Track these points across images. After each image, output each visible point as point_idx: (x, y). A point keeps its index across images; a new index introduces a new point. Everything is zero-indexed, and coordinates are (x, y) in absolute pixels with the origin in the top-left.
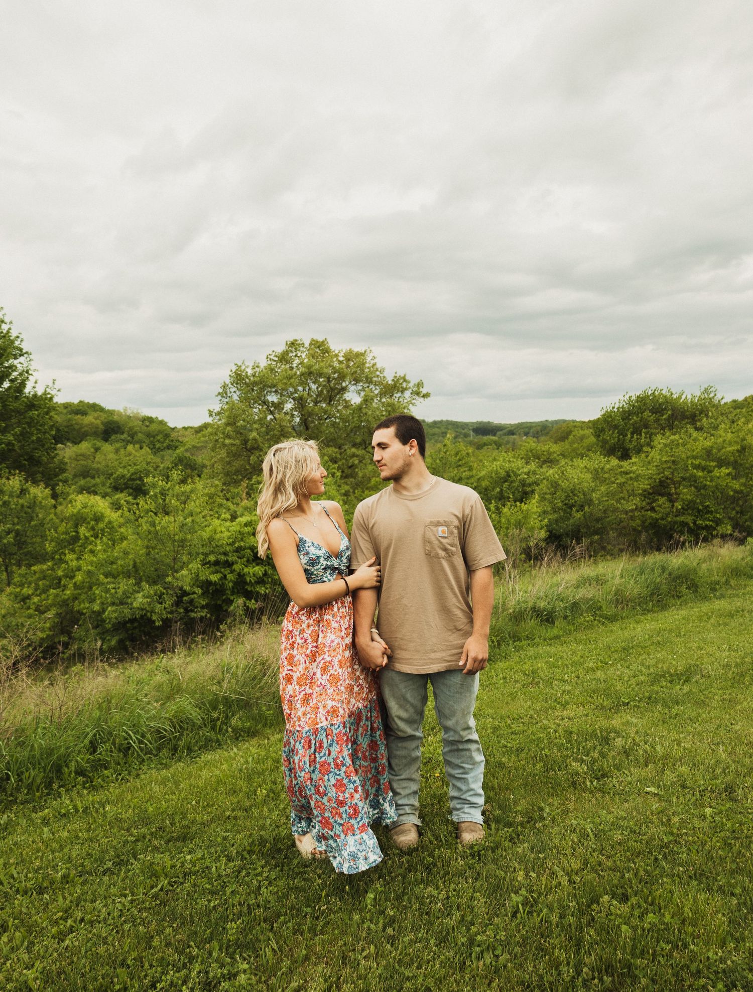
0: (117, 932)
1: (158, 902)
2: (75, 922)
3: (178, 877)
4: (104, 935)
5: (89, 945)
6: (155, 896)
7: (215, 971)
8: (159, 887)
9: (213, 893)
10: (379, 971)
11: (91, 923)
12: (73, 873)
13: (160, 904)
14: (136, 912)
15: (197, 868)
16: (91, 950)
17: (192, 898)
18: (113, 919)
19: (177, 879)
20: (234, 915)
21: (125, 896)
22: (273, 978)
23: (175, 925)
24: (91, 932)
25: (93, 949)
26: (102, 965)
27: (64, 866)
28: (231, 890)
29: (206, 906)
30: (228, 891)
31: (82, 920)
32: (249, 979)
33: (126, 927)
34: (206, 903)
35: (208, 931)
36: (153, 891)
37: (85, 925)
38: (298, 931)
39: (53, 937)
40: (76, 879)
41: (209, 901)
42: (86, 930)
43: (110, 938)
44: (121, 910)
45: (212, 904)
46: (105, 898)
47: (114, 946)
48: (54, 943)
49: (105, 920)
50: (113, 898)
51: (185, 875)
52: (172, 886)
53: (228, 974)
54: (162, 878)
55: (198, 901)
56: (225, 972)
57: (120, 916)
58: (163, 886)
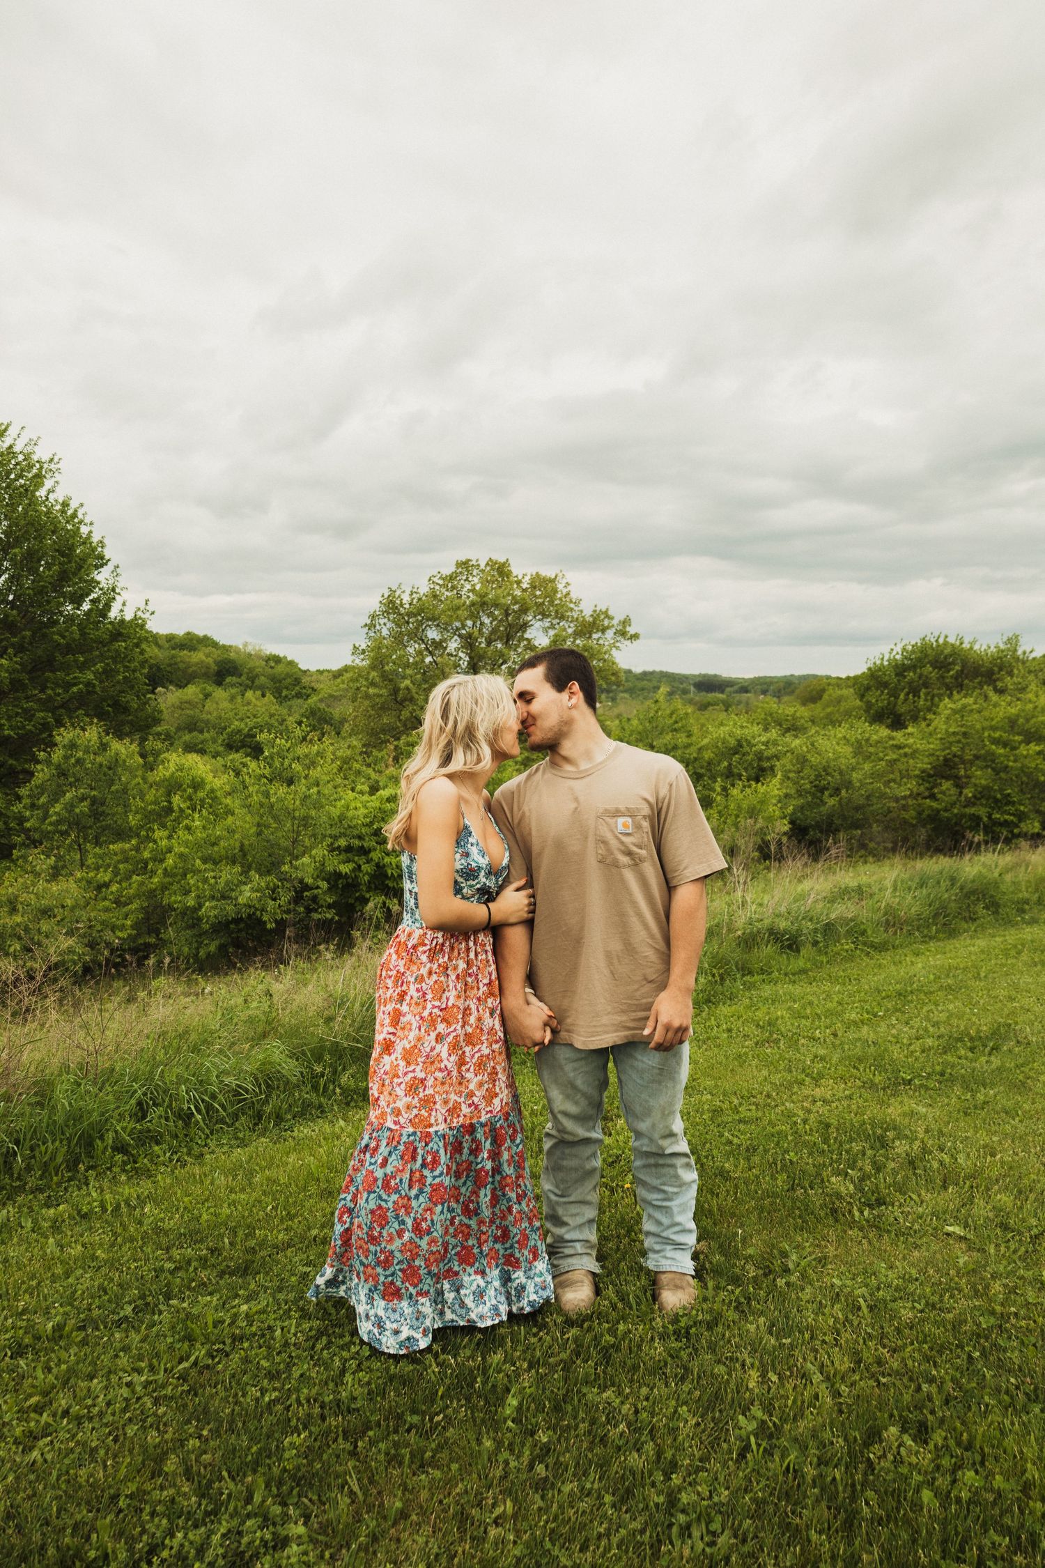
0: (116, 1440)
1: (186, 1388)
2: (54, 1415)
3: (224, 1343)
4: (94, 1445)
5: (67, 1461)
6: (183, 1377)
7: (254, 1532)
8: (193, 1358)
9: (272, 1376)
10: (517, 1552)
11: (79, 1420)
12: (71, 1323)
13: (189, 1391)
14: (149, 1405)
15: (254, 1329)
16: (67, 1472)
17: (238, 1383)
18: (113, 1414)
19: (221, 1346)
20: (298, 1419)
21: (139, 1371)
22: (344, 1551)
23: (205, 1433)
24: (74, 1436)
25: (72, 1472)
26: (79, 1505)
27: (61, 1310)
28: (299, 1372)
29: (257, 1400)
30: (296, 1373)
31: (66, 1413)
32: (305, 1553)
33: (130, 1431)
34: (258, 1394)
35: (254, 1449)
36: (181, 1366)
37: (68, 1423)
38: (393, 1459)
39: (17, 1442)
40: (74, 1334)
41: (263, 1391)
42: (69, 1431)
43: (102, 1452)
44: (126, 1399)
45: (267, 1399)
46: (110, 1372)
47: (105, 1466)
48: (15, 1453)
49: (101, 1414)
50: (121, 1374)
51: (234, 1341)
52: (213, 1358)
53: (273, 1540)
54: (198, 1345)
55: (248, 1388)
56: (268, 1537)
57: (125, 1410)
58: (197, 1358)
